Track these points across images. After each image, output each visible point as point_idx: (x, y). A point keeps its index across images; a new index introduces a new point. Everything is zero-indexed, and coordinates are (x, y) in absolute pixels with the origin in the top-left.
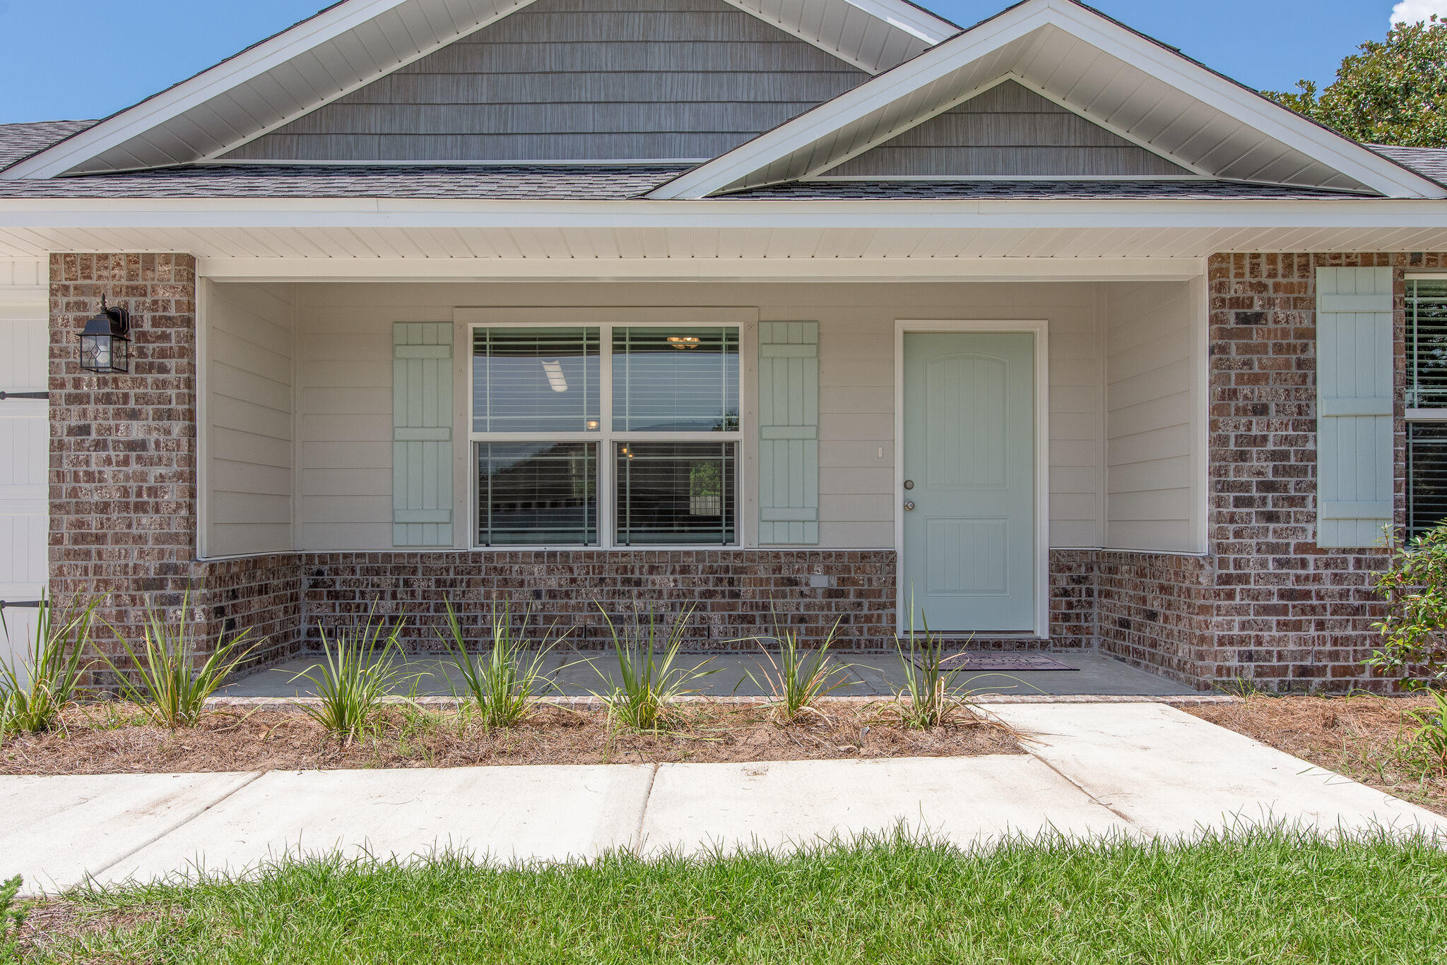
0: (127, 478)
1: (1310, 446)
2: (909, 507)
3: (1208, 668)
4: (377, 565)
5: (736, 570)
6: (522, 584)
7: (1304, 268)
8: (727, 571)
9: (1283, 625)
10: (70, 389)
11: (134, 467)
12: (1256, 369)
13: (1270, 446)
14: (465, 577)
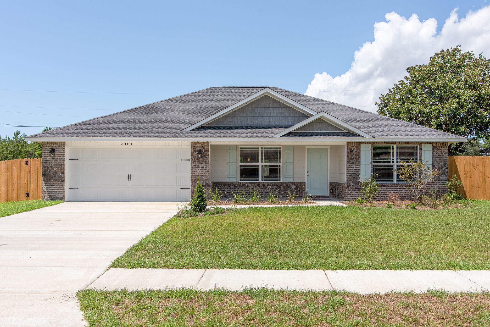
0: (201, 172)
1: (360, 168)
2: (308, 175)
3: (346, 198)
4: (225, 184)
5: (281, 185)
6: (247, 187)
7: (359, 144)
8: (279, 185)
9: (356, 192)
10: (194, 160)
11: (202, 170)
12: (352, 158)
13: (354, 168)
14: (239, 186)
